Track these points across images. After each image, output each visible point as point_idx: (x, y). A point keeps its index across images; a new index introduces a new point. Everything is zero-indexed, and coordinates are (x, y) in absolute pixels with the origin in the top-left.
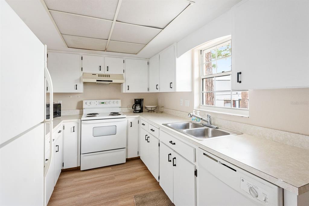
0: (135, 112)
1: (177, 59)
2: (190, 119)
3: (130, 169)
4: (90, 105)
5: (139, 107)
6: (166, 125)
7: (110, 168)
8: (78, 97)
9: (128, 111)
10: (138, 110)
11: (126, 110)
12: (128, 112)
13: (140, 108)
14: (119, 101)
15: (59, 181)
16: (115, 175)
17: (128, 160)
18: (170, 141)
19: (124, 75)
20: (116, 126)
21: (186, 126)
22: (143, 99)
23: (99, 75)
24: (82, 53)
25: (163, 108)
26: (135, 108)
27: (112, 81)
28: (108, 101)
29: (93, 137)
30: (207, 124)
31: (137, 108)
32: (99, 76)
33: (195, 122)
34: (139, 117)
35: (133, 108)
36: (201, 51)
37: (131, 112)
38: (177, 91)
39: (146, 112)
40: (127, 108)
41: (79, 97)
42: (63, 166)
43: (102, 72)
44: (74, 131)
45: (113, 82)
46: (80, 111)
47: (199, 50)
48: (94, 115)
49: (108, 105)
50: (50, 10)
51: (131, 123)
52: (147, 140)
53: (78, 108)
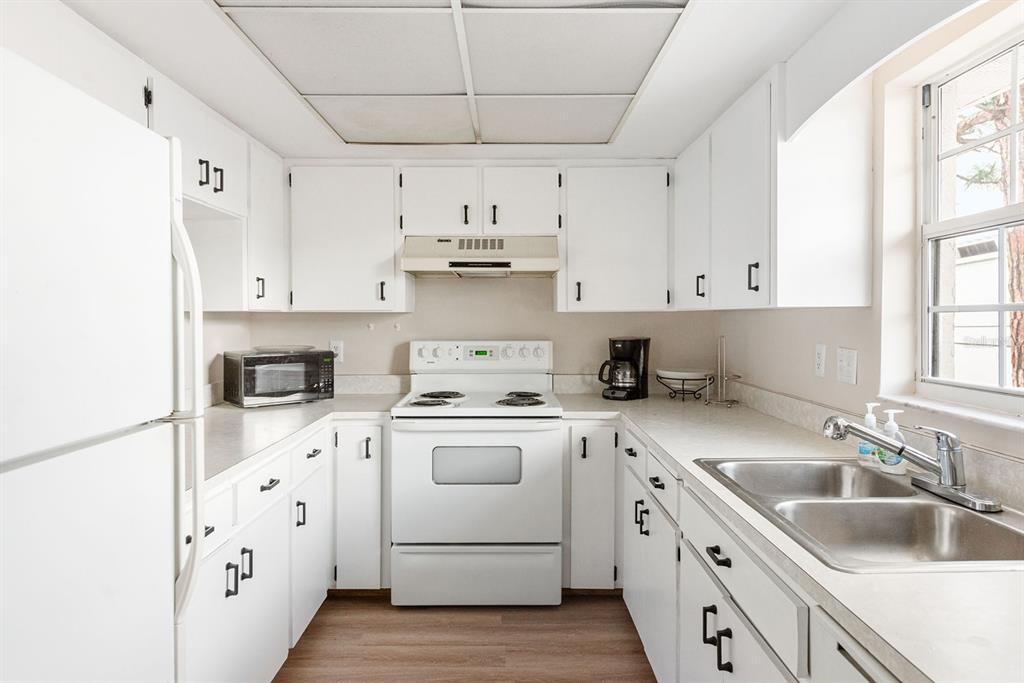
0: (612, 394)
1: (781, 145)
2: (850, 448)
3: (573, 636)
4: (435, 359)
5: (628, 373)
6: (711, 467)
7: (496, 618)
8: (395, 327)
9: (584, 390)
10: (624, 388)
11: (573, 384)
12: (585, 394)
13: (633, 380)
14: (546, 346)
15: (313, 630)
16: (509, 648)
17: (571, 596)
18: (713, 546)
19: (561, 238)
20: (520, 449)
21: (828, 481)
22: (646, 342)
23: (462, 242)
24: (400, 158)
25: (738, 385)
26: (612, 378)
27: (507, 265)
28: (502, 344)
29: (433, 483)
30: (936, 482)
31: (620, 377)
32: (461, 246)
33: (873, 462)
34: (618, 419)
35: (601, 378)
36: (927, 88)
37: (593, 395)
38: (780, 304)
39: (658, 396)
40: (579, 376)
41: (398, 329)
42: (335, 579)
43: (473, 231)
44: (368, 456)
45: (514, 268)
46: (402, 383)
47: (916, 87)
48: (438, 397)
49: (502, 363)
50: (226, 10)
51: (584, 440)
52: (641, 523)
53: (394, 372)
